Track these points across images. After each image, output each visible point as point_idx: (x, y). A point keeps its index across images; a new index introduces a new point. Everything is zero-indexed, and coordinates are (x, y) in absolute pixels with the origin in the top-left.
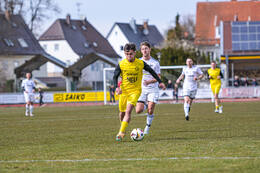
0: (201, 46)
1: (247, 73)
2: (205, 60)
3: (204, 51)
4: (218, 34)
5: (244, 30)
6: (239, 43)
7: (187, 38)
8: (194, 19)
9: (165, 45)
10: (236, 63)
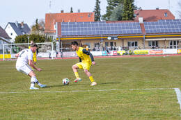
0: (47, 33)
1: (68, 46)
2: (49, 40)
3: (49, 36)
4: (55, 28)
5: (67, 26)
6: (64, 32)
7: (41, 30)
8: (44, 21)
9: (31, 33)
10: (63, 41)
